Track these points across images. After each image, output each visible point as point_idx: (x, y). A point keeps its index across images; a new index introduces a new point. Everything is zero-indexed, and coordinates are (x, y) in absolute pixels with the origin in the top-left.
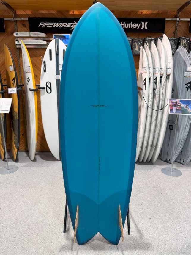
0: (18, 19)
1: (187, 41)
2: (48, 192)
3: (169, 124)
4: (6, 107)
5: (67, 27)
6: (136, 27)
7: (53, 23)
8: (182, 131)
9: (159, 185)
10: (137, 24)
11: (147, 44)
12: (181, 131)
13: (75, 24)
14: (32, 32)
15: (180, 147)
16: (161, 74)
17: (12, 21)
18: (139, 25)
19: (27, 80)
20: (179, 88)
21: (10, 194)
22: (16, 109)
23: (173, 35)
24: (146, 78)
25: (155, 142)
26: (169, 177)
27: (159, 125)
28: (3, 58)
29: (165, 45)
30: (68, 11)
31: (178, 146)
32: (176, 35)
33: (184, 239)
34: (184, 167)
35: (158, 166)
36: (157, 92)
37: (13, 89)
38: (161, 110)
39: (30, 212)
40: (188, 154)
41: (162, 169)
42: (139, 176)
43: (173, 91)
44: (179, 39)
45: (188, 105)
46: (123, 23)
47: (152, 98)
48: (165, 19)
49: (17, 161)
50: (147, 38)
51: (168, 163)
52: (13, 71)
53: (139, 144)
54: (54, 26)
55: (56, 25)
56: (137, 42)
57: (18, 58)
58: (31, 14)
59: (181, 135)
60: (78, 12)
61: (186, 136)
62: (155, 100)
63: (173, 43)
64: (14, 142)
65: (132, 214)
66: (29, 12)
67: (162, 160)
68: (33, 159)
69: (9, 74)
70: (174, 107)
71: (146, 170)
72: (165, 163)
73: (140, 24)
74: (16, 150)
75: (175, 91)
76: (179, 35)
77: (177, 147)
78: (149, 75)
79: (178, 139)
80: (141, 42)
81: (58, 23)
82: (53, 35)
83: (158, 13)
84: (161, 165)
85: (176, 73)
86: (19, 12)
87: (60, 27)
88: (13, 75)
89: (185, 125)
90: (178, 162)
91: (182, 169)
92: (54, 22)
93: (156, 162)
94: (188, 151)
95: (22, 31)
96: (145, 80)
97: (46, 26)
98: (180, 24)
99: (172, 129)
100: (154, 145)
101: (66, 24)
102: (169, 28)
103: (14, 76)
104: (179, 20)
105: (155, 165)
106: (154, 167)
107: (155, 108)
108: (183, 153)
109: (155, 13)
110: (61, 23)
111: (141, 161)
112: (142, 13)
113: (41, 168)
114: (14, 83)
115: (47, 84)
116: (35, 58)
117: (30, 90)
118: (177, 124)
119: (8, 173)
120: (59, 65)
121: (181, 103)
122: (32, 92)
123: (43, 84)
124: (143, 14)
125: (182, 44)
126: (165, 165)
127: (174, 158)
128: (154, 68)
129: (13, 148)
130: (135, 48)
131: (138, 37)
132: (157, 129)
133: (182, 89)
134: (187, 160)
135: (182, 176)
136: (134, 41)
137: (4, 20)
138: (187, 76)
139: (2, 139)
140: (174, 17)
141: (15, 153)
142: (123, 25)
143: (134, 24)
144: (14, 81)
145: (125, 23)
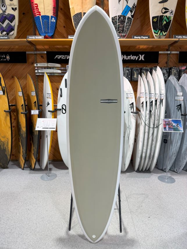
0: (38, 52)
1: (177, 71)
3: (164, 138)
6: (134, 59)
10: (136, 56)
11: (144, 74)
12: (173, 145)
14: (49, 64)
15: (174, 158)
16: (155, 99)
17: (33, 54)
18: (137, 57)
19: (46, 103)
20: (171, 109)
23: (165, 65)
24: (143, 102)
25: (152, 154)
26: (164, 183)
27: (155, 140)
28: (24, 83)
29: (158, 75)
31: (171, 157)
32: (168, 64)
34: (178, 175)
35: (155, 174)
36: (153, 113)
37: (36, 111)
38: (156, 128)
40: (181, 164)
41: (159, 177)
43: (166, 112)
44: (170, 69)
45: (178, 124)
46: (124, 56)
47: (149, 118)
48: (158, 52)
49: (34, 170)
50: (144, 68)
52: (35, 96)
53: (138, 156)
54: (68, 58)
56: (136, 71)
57: (37, 83)
58: (48, 48)
59: (174, 148)
61: (178, 148)
62: (151, 119)
63: (165, 71)
64: (33, 153)
66: (46, 47)
67: (159, 169)
69: (31, 99)
70: (167, 126)
71: (145, 178)
72: (161, 171)
73: (138, 56)
74: (34, 160)
75: (168, 112)
76: (171, 64)
78: (146, 100)
79: (171, 152)
80: (139, 71)
82: (67, 66)
83: (153, 48)
84: (157, 173)
85: (169, 97)
86: (38, 47)
88: (34, 99)
89: (177, 139)
90: (172, 171)
91: (176, 177)
92: (68, 55)
93: (153, 171)
94: (180, 161)
95: (42, 63)
96: (143, 103)
97: (61, 58)
98: (171, 56)
99: (167, 143)
100: (152, 156)
102: (162, 60)
103: (36, 100)
104: (170, 53)
105: (152, 173)
106: (152, 175)
107: (152, 126)
108: (176, 163)
109: (151, 48)
111: (140, 169)
112: (139, 47)
114: (35, 106)
115: (63, 106)
117: (49, 111)
118: (170, 139)
121: (172, 122)
122: (51, 114)
123: (59, 107)
124: (141, 48)
125: (173, 73)
126: (161, 173)
127: (168, 168)
128: (150, 93)
129: (32, 158)
130: (134, 75)
131: (137, 67)
132: (153, 143)
133: (174, 110)
134: (180, 169)
135: (175, 183)
136: (133, 70)
137: (27, 53)
138: (177, 99)
139: (23, 151)
140: (166, 50)
141: (34, 163)
142: (124, 57)
143: (133, 56)
144: (35, 104)
145: (126, 56)
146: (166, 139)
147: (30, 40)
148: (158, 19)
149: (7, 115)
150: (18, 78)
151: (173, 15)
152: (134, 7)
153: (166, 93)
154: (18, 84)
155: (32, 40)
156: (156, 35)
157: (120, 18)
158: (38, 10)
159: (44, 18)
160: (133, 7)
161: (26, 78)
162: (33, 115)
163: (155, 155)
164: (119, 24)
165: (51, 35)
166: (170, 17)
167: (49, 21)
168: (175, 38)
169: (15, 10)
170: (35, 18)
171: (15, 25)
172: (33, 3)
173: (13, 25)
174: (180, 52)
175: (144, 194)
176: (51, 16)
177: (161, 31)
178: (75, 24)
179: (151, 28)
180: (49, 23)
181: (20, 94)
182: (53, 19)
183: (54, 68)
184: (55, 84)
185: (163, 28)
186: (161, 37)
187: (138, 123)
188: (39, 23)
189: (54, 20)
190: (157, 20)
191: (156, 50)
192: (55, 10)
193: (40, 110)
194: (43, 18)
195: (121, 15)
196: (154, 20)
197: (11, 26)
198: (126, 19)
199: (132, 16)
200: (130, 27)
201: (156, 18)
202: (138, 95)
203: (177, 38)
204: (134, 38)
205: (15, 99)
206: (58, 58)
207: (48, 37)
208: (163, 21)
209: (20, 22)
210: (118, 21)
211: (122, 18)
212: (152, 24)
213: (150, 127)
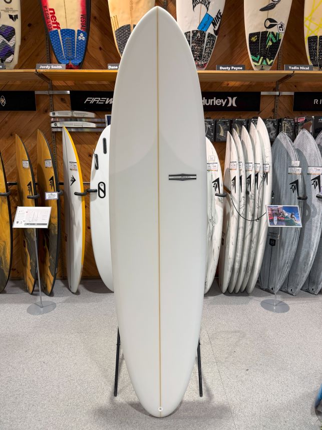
0: (56, 92)
1: (291, 124)
3: (270, 237)
4: (43, 219)
6: (220, 104)
7: (106, 98)
8: (288, 247)
9: (258, 325)
10: (222, 100)
11: (236, 131)
12: (286, 248)
14: (75, 112)
15: (286, 270)
16: (255, 171)
17: (47, 95)
18: (224, 101)
19: (70, 178)
20: (282, 188)
22: (55, 221)
23: (272, 115)
24: (235, 177)
25: (251, 264)
26: (271, 313)
27: (255, 240)
28: (31, 145)
29: (260, 132)
31: (283, 268)
32: (275, 114)
34: (293, 298)
35: (257, 298)
36: (251, 196)
37: (53, 193)
38: (258, 221)
39: (86, 365)
40: (298, 280)
41: (262, 302)
43: (273, 194)
44: (280, 121)
45: (293, 213)
47: (245, 204)
48: (260, 93)
50: (236, 119)
51: (270, 293)
52: (51, 167)
53: (228, 267)
54: (107, 103)
55: (110, 101)
56: (222, 125)
57: (54, 145)
58: (74, 85)
59: (287, 254)
61: (294, 254)
62: (248, 206)
63: (271, 126)
64: (49, 267)
66: (70, 83)
67: (262, 289)
68: (74, 290)
69: (45, 173)
70: (275, 217)
71: (240, 304)
72: (266, 292)
73: (226, 100)
74: (52, 278)
75: (276, 194)
76: (280, 114)
77: (281, 270)
78: (240, 173)
79: (282, 259)
80: (228, 125)
82: (106, 116)
84: (260, 296)
85: (278, 168)
86: (56, 83)
88: (50, 173)
89: (292, 239)
90: (284, 292)
91: (291, 303)
93: (252, 292)
94: (297, 275)
95: (62, 110)
96: (234, 179)
97: (95, 102)
98: (281, 99)
99: (274, 245)
100: (250, 268)
102: (266, 106)
103: (53, 174)
104: (280, 94)
105: (251, 296)
106: (251, 299)
107: (250, 217)
108: (291, 278)
109: (247, 85)
111: (232, 291)
112: (228, 84)
113: (89, 304)
114: (52, 185)
115: (100, 186)
117: (76, 194)
118: (281, 239)
121: (284, 211)
122: (79, 198)
123: (94, 186)
124: (230, 86)
125: (283, 128)
126: (266, 296)
127: (278, 286)
128: (246, 163)
129: (47, 275)
130: (219, 132)
131: (224, 118)
132: (253, 245)
133: (286, 190)
134: (296, 288)
135: (289, 312)
136: (218, 123)
137: (36, 93)
138: (292, 172)
139: (31, 263)
140: (272, 89)
141: (51, 283)
143: (218, 100)
144: (52, 181)
145: (205, 99)
146: (273, 240)
147: (42, 71)
148: (258, 37)
149: (2, 201)
150: (21, 137)
151: (284, 31)
152: (219, 16)
153: (272, 161)
154: (21, 148)
155: (45, 71)
156: (256, 64)
157: (196, 35)
158: (55, 20)
159: (66, 34)
160: (217, 16)
161: (35, 136)
162: (48, 200)
163: (256, 266)
164: (193, 44)
165: (78, 62)
166: (278, 34)
167: (74, 39)
168: (288, 69)
169: (15, 19)
170: (50, 34)
171: (14, 45)
172: (46, 7)
173: (12, 45)
174: (295, 93)
175: (239, 332)
176: (78, 30)
177: (264, 58)
178: (118, 44)
179: (247, 53)
180: (74, 42)
181: (26, 164)
182: (82, 35)
183: (84, 119)
184: (86, 146)
185: (266, 53)
186: (264, 68)
187: (227, 212)
188: (56, 42)
189: (84, 37)
190: (258, 40)
191: (255, 90)
192: (85, 19)
193: (61, 191)
194: (64, 34)
195: (196, 31)
196: (252, 40)
197: (7, 46)
198: (205, 36)
199: (216, 32)
200: (213, 50)
201: (256, 36)
202: (227, 166)
203: (291, 70)
204: (219, 69)
205: (16, 172)
206: (90, 102)
207: (73, 67)
208: (267, 41)
209: (23, 39)
210: (192, 40)
211: (199, 34)
212: (250, 46)
213: (247, 219)
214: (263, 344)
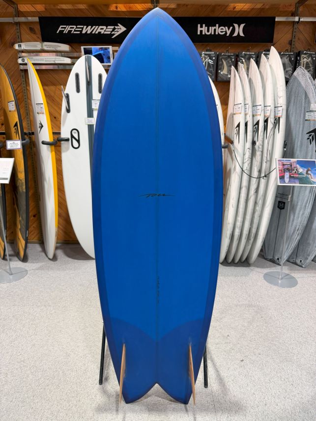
0: (22, 19)
1: (312, 58)
2: (76, 314)
3: (279, 199)
4: (4, 173)
5: (106, 33)
6: (224, 33)
7: (82, 26)
8: (300, 211)
9: (259, 302)
10: (226, 28)
12: (297, 212)
13: (119, 27)
14: (46, 43)
15: (296, 238)
16: (265, 117)
17: (12, 23)
18: (229, 29)
19: (38, 125)
20: (297, 139)
21: (14, 316)
22: (21, 176)
23: (288, 47)
24: (239, 123)
25: (254, 231)
26: (275, 288)
27: (260, 202)
29: (272, 65)
30: (107, 6)
31: (292, 236)
32: (292, 46)
33: (295, 396)
34: (302, 270)
35: (259, 270)
36: (259, 147)
37: (16, 142)
38: (265, 178)
40: (309, 250)
41: (265, 274)
42: (226, 286)
43: (285, 145)
44: (298, 54)
45: (310, 169)
46: (201, 27)
47: (250, 157)
48: (275, 18)
49: (25, 259)
50: (244, 53)
51: (275, 264)
52: (15, 111)
53: (226, 234)
54: (84, 32)
55: (87, 30)
56: (226, 59)
57: (24, 87)
58: (44, 10)
59: (298, 218)
60: (125, 7)
61: (306, 219)
62: (254, 159)
63: (287, 60)
64: (20, 229)
65: (213, 352)
66: (40, 8)
67: (266, 259)
68: (51, 256)
70: (286, 173)
71: (238, 276)
72: (271, 263)
73: (231, 28)
74: (23, 242)
75: (289, 146)
76: (299, 46)
77: (290, 238)
78: (245, 118)
79: (292, 225)
80: (233, 60)
81: (90, 27)
82: (82, 48)
83: (262, 9)
84: (263, 267)
85: (292, 114)
86: (23, 8)
87: (93, 33)
88: (14, 118)
89: (305, 201)
90: (292, 263)
91: (300, 276)
92: (84, 25)
93: (254, 262)
94: (309, 244)
95: (30, 41)
96: (238, 126)
97: (70, 31)
98: (301, 27)
99: (283, 208)
100: (253, 235)
101: (105, 27)
102: (281, 35)
103: (17, 119)
104: (299, 20)
105: (253, 267)
106: (252, 270)
107: (255, 174)
108: (301, 247)
109: (260, 8)
110: (96, 25)
111: (230, 259)
112: (235, 8)
113: (65, 272)
114: (17, 132)
115: (73, 133)
116: (53, 88)
117: (44, 143)
118: (292, 201)
119: (10, 281)
120: (92, 101)
121: (298, 166)
122: (48, 148)
123: (65, 133)
124: (237, 10)
125: (302, 63)
126: (270, 267)
127: (285, 257)
129: (19, 239)
130: (222, 69)
131: (227, 51)
132: (257, 208)
133: (301, 142)
134: (307, 259)
135: (297, 287)
136: (220, 58)
138: (310, 119)
140: (290, 14)
141: (22, 247)
142: (201, 29)
143: (221, 27)
144: (16, 127)
145: (206, 26)
153: (287, 103)
187: (228, 169)
191: (269, 14)
193: (27, 140)
202: (230, 111)
206: (64, 31)
213: (252, 176)
214: (265, 328)
